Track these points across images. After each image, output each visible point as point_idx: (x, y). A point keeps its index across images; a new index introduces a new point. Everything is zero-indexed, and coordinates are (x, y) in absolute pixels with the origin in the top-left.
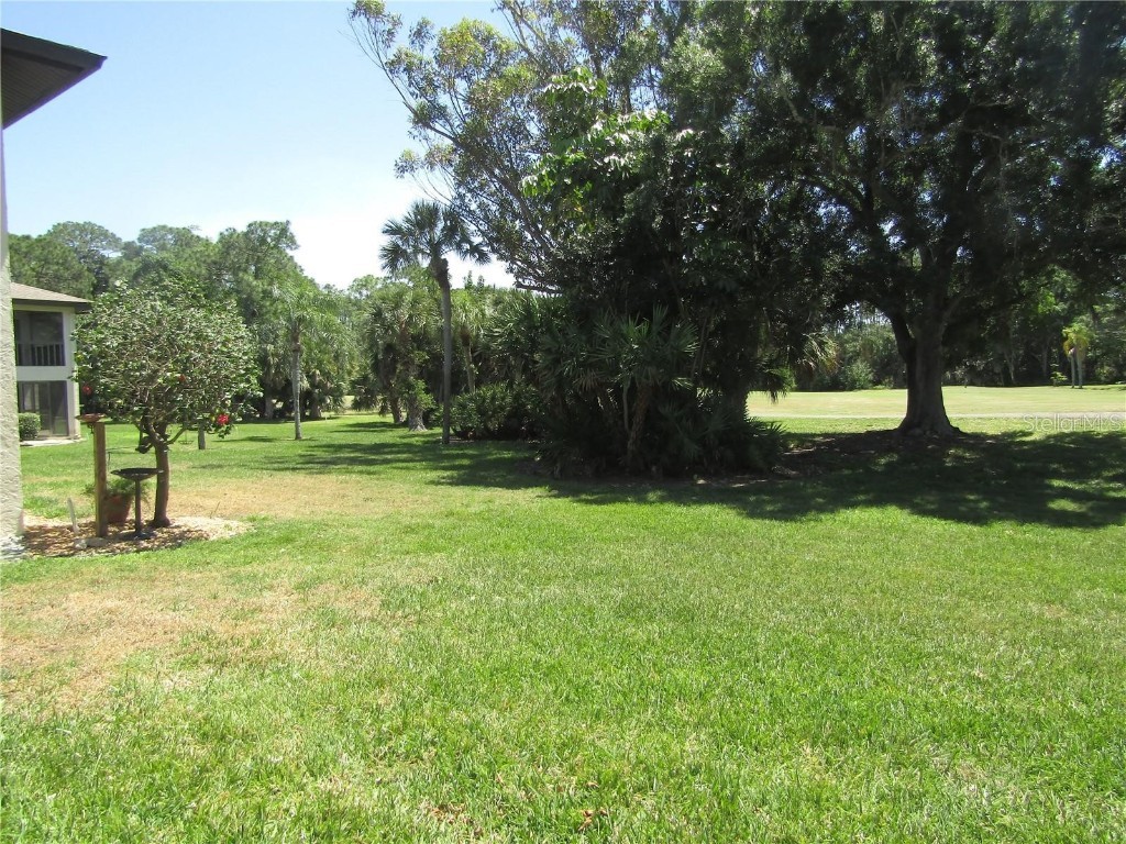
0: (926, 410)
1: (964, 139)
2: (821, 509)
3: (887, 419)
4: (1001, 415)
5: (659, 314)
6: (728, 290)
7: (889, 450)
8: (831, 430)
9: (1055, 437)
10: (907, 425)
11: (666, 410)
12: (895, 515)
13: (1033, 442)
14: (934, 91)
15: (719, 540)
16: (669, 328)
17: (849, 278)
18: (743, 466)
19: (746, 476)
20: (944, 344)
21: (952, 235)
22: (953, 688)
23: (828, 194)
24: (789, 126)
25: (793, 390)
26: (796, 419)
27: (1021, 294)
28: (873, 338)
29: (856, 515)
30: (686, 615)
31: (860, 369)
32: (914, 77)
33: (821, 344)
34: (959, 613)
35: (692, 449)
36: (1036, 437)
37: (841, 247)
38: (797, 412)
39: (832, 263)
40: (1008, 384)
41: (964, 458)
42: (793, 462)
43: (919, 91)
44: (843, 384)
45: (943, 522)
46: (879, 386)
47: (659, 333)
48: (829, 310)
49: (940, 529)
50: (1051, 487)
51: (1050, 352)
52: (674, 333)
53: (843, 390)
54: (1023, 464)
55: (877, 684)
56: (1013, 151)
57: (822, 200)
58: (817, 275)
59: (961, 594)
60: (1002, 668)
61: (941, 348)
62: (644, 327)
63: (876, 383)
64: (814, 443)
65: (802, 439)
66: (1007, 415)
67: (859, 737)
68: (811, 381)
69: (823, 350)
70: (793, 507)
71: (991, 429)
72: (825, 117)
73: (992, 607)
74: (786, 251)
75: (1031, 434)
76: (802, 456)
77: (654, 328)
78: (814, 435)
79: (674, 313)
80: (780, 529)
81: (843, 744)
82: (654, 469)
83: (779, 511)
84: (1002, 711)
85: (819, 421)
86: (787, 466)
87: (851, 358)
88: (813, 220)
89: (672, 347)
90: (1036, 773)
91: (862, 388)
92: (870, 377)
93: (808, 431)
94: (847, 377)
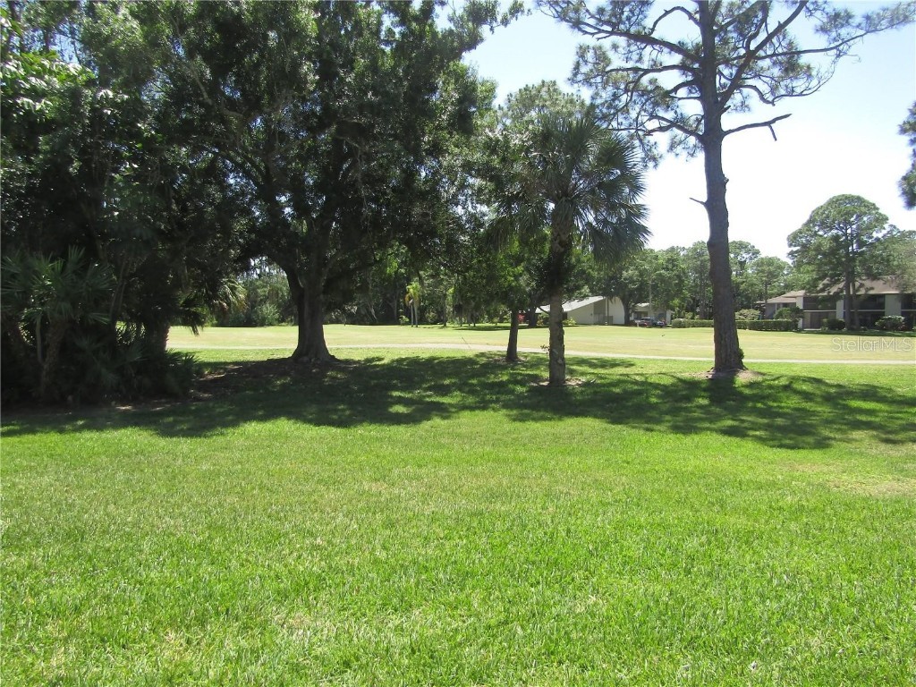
0: (311, 342)
1: (336, 142)
2: (226, 425)
3: (285, 350)
4: (364, 346)
5: (74, 254)
6: (145, 238)
7: (283, 374)
8: (241, 359)
9: (397, 361)
10: (298, 353)
11: (84, 343)
12: (284, 425)
13: (384, 365)
14: (315, 102)
15: (126, 460)
16: (85, 268)
17: (253, 236)
18: (162, 392)
19: (163, 400)
20: (325, 292)
21: (327, 211)
22: (299, 557)
23: (238, 167)
24: (202, 105)
25: (213, 326)
26: (212, 350)
27: (376, 261)
28: (279, 286)
29: (252, 428)
30: (75, 536)
31: (269, 309)
32: (300, 89)
33: (233, 289)
34: (315, 497)
35: (110, 378)
36: (385, 361)
37: (247, 212)
38: (215, 344)
39: (240, 225)
40: (373, 323)
41: (336, 378)
42: (207, 386)
43: (304, 100)
44: (255, 321)
45: (317, 428)
46: (283, 324)
47: (74, 272)
48: (235, 261)
49: (314, 433)
50: (391, 397)
51: (399, 301)
52: (90, 272)
53: (255, 326)
54: (375, 381)
55: (242, 565)
56: (369, 158)
57: (231, 171)
58: (227, 231)
59: (319, 482)
60: (336, 535)
61: (322, 296)
62: (58, 264)
63: (281, 321)
64: (225, 370)
65: (216, 366)
66: (369, 346)
67: (218, 614)
68: (227, 319)
69: (234, 294)
70: (202, 425)
71: (358, 356)
72: (231, 104)
73: (338, 489)
74: (199, 210)
75: (383, 359)
76: (215, 380)
77: (69, 265)
78: (226, 363)
79: (92, 254)
80: (185, 445)
81: (202, 622)
82: (70, 398)
83: (189, 429)
84: (330, 567)
85: (231, 351)
86: (199, 390)
87: (261, 300)
88: (224, 187)
89: (87, 284)
90: (345, 609)
91: (271, 324)
92: (277, 316)
93: (222, 360)
94: (258, 316)
